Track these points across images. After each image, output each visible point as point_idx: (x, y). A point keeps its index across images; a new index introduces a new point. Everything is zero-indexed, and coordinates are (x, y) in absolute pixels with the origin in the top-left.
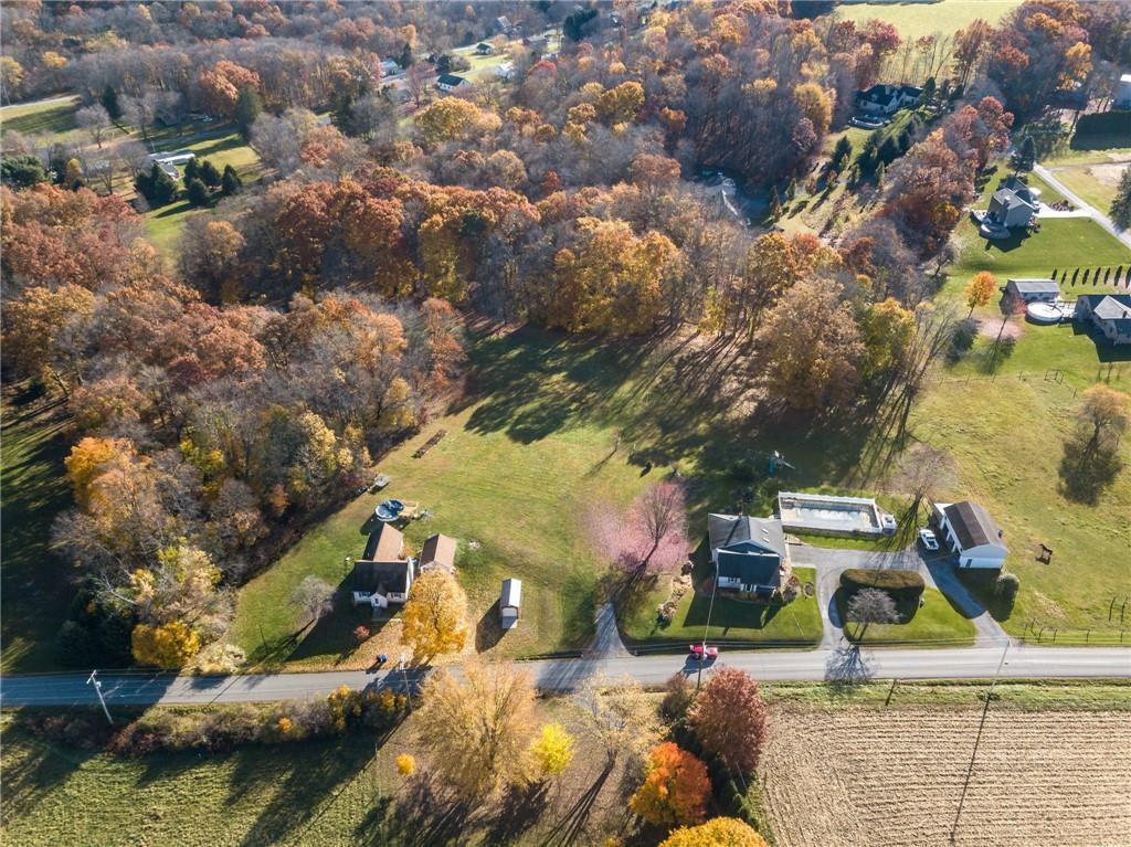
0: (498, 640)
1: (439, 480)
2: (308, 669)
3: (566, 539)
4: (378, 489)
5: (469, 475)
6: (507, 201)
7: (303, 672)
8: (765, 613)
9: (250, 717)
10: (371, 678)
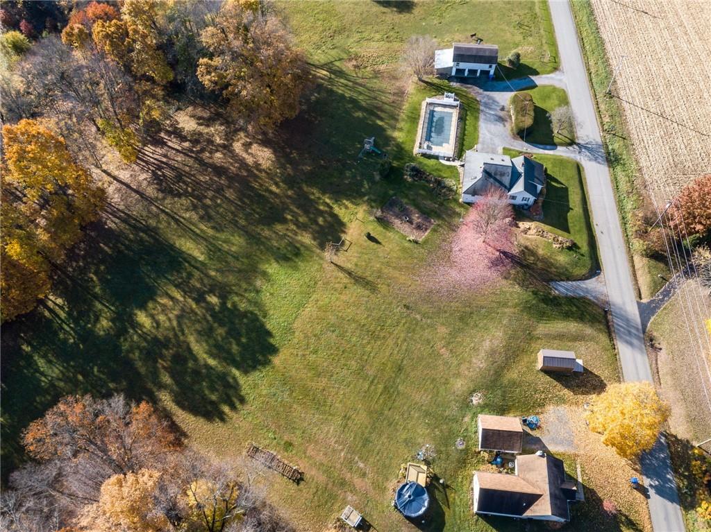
0: (596, 376)
5: (352, 409)
8: (554, 184)
10: (652, 492)
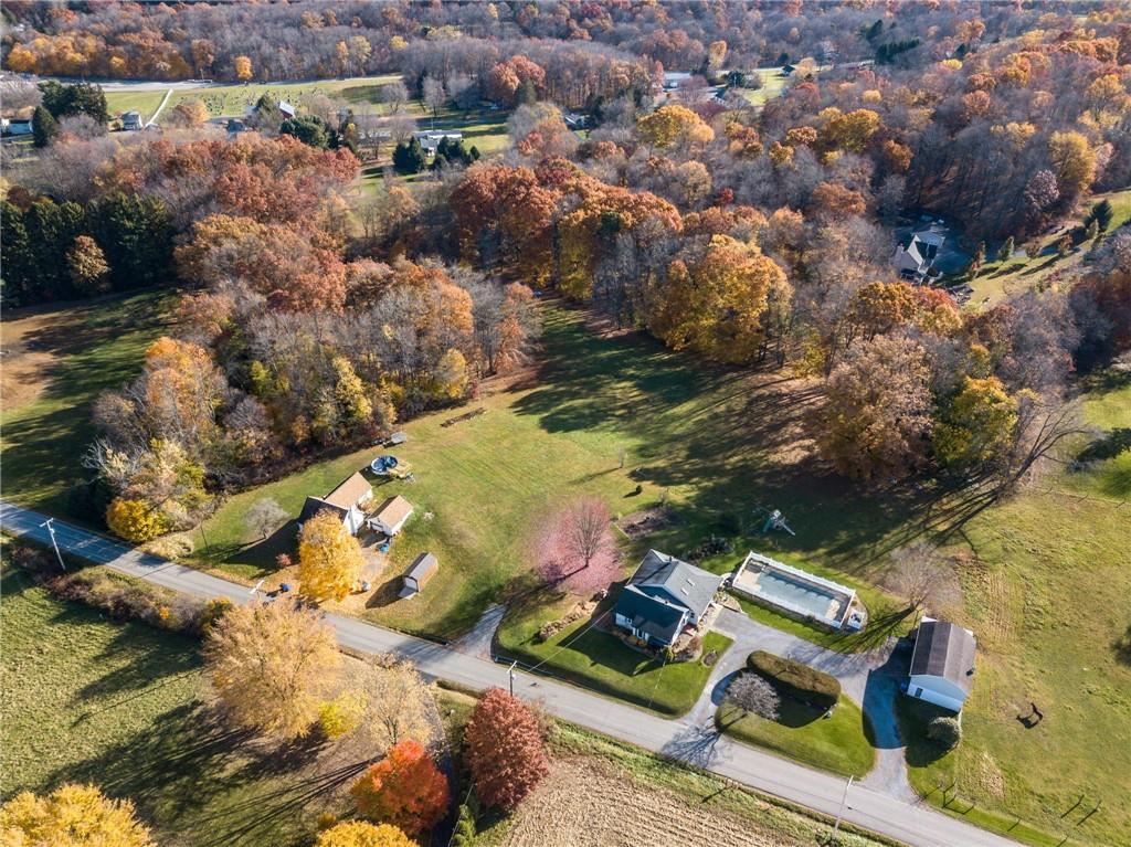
1: (446, 451)
2: (226, 576)
3: (509, 534)
4: (392, 445)
5: (474, 454)
6: (651, 207)
7: (222, 578)
8: (644, 664)
9: (151, 598)
